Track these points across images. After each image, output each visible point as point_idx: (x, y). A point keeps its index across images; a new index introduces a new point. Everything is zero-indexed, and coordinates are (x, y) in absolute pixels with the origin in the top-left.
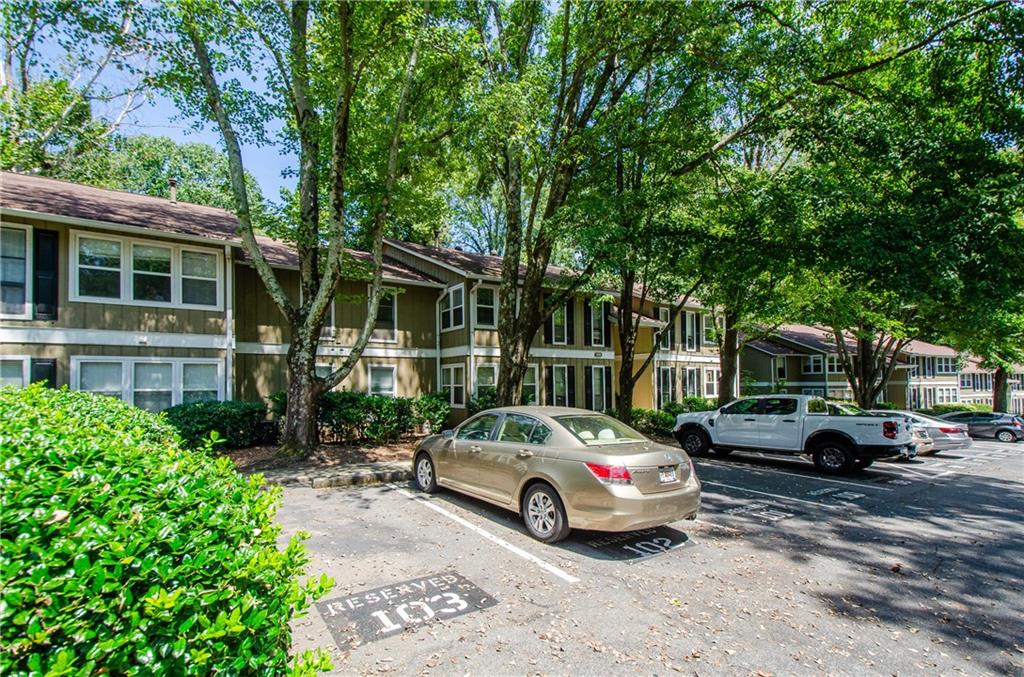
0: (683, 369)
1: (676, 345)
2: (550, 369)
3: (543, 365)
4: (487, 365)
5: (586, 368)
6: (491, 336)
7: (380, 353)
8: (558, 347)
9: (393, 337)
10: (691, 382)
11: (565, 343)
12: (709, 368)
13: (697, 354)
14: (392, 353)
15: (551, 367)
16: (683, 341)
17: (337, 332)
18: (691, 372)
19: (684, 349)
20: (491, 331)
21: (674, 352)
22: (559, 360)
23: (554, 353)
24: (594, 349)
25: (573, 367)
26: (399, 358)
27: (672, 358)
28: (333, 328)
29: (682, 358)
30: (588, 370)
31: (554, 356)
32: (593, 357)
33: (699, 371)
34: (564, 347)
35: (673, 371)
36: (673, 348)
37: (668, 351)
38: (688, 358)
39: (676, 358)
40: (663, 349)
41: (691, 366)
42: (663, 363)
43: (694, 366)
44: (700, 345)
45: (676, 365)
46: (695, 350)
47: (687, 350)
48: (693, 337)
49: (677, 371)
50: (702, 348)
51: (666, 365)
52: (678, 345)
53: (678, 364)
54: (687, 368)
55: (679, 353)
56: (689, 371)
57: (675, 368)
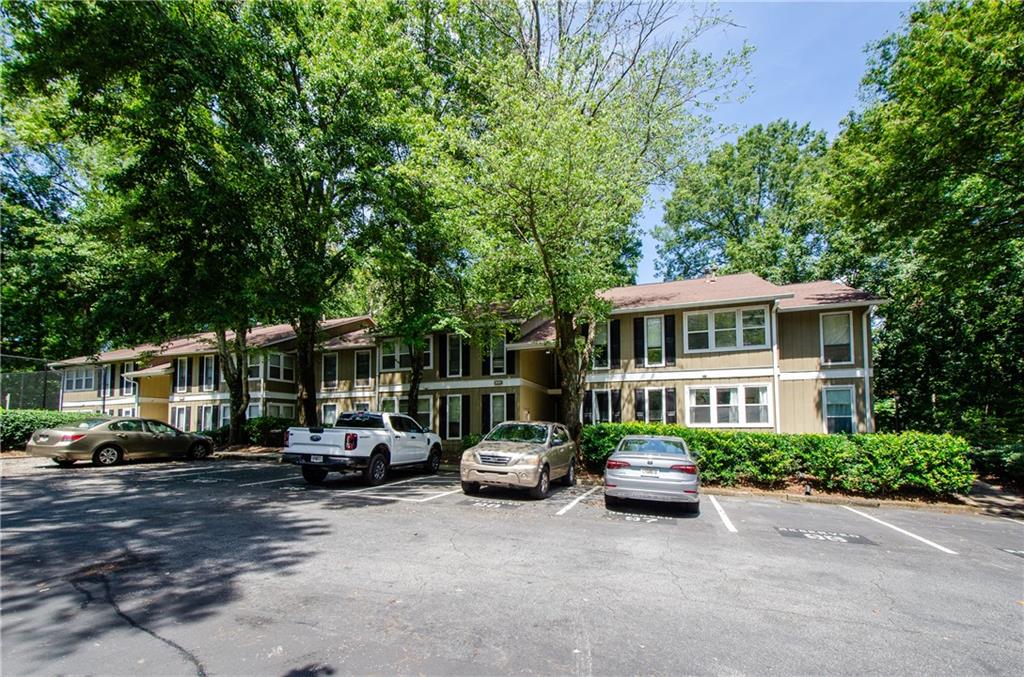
0: (638, 391)
1: (623, 361)
2: (443, 400)
3: (438, 396)
4: (389, 398)
5: (483, 396)
6: (393, 376)
7: (360, 394)
8: (452, 379)
9: (367, 383)
10: (655, 407)
11: (460, 375)
12: (697, 386)
13: (671, 368)
14: (367, 394)
15: (446, 397)
16: (639, 356)
17: (339, 384)
18: (656, 395)
19: (639, 365)
20: (393, 373)
21: (619, 371)
22: (453, 391)
23: (448, 385)
24: (493, 377)
25: (469, 397)
26: (370, 397)
27: (617, 377)
28: (337, 382)
29: (635, 376)
30: (486, 399)
31: (448, 387)
32: (493, 385)
33: (671, 392)
34: (459, 379)
35: (617, 394)
36: (616, 365)
37: (607, 371)
38: (648, 376)
39: (624, 377)
40: (597, 368)
41: (654, 386)
42: (596, 385)
43: (662, 385)
44: (674, 356)
45: (622, 386)
46: (663, 364)
47: (647, 365)
48: (660, 347)
49: (625, 394)
50: (678, 360)
51: (602, 387)
52: (626, 361)
53: (626, 385)
54: (647, 389)
55: (629, 371)
56: (650, 393)
57: (620, 391)
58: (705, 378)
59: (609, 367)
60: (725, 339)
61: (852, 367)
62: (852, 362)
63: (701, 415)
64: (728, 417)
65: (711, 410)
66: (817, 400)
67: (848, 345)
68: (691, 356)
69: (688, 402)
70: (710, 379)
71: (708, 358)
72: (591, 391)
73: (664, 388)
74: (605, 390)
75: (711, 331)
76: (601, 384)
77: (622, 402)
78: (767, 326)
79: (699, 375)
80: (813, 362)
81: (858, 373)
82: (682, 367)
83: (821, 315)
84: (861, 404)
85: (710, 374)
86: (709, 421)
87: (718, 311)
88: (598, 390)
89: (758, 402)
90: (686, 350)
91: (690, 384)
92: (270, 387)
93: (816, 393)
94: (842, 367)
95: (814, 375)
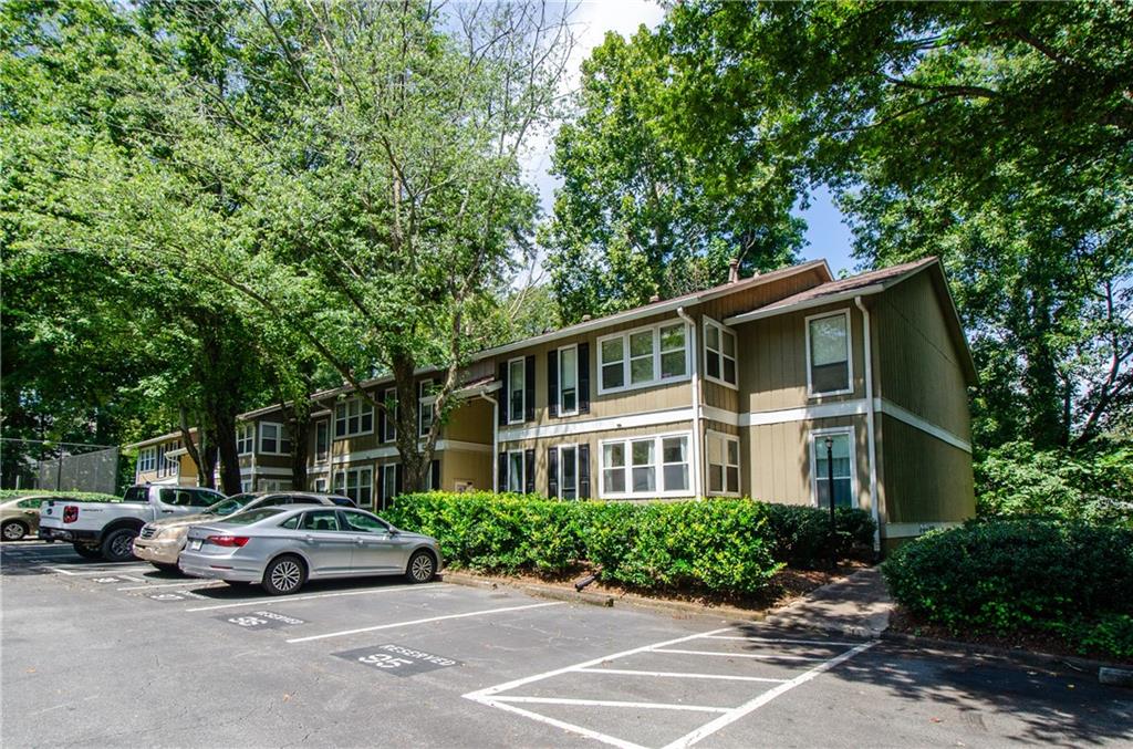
0: (552, 450)
1: (537, 411)
3: (377, 466)
6: (343, 444)
8: (388, 445)
10: (569, 472)
12: (611, 441)
13: (584, 417)
15: (383, 467)
16: (552, 402)
18: (569, 454)
19: (553, 414)
20: (343, 440)
21: (534, 424)
22: (389, 459)
23: (385, 452)
27: (531, 433)
29: (549, 429)
31: (385, 455)
33: (585, 449)
34: (394, 444)
35: (531, 455)
36: (530, 418)
37: (522, 424)
38: (562, 430)
39: (538, 432)
40: (512, 422)
41: (568, 442)
42: (511, 445)
43: (576, 441)
44: (589, 400)
45: (536, 445)
46: (576, 413)
47: (560, 415)
48: (574, 389)
49: (539, 455)
50: (593, 406)
51: (517, 447)
52: (540, 410)
53: (540, 442)
54: (560, 447)
55: (542, 424)
56: (564, 451)
57: (534, 451)
58: (620, 428)
59: (523, 421)
60: (642, 369)
61: (849, 397)
62: (851, 390)
63: (616, 482)
64: (646, 483)
65: (626, 471)
66: (804, 458)
67: (846, 363)
68: (606, 398)
69: (601, 464)
70: (625, 429)
71: (623, 400)
72: (506, 453)
73: (577, 445)
74: (519, 451)
75: (627, 361)
76: (516, 443)
77: (536, 465)
78: (686, 348)
79: (612, 424)
80: (796, 394)
81: (860, 408)
82: (596, 415)
83: (807, 319)
84: (864, 460)
85: (626, 422)
86: (624, 490)
87: (634, 331)
88: (514, 451)
89: (681, 460)
90: (601, 391)
91: (604, 437)
92: (261, 461)
93: (800, 449)
94: (835, 399)
95: (800, 415)
